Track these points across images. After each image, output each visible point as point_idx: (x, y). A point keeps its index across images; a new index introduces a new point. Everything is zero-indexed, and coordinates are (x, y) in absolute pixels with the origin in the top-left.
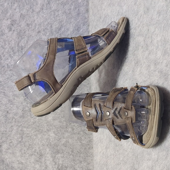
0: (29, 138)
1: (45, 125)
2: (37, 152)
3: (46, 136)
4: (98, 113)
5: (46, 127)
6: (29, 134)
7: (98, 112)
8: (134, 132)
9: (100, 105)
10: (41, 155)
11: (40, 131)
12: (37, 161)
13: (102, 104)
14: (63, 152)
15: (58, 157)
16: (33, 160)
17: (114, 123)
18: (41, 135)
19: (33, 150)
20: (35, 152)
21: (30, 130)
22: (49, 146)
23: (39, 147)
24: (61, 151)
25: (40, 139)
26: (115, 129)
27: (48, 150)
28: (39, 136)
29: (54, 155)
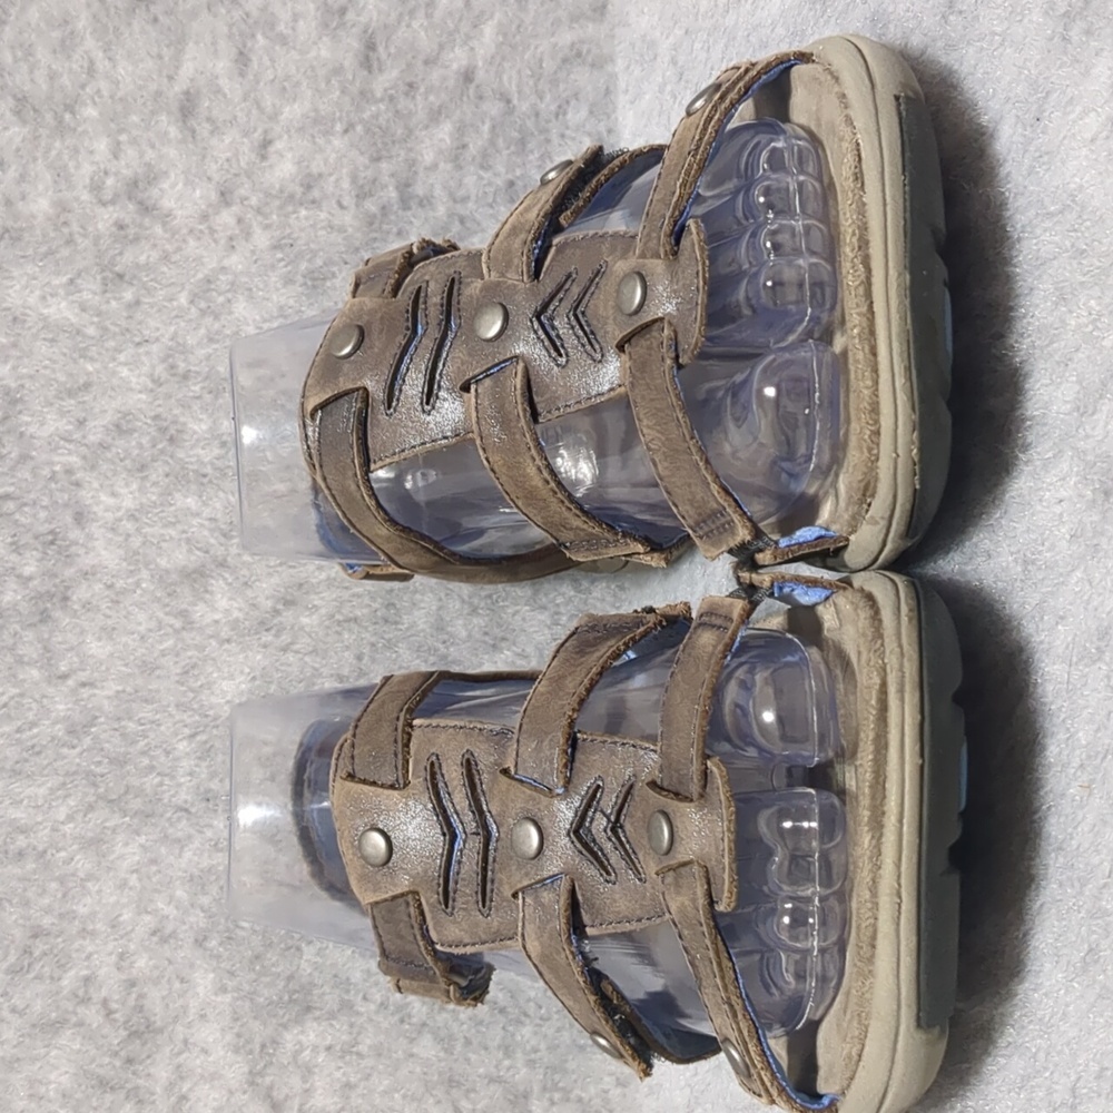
0: (30, 866)
1: (182, 746)
2: (105, 1002)
3: (188, 854)
4: (454, 837)
5: (186, 764)
6: (24, 831)
7: (459, 830)
8: (734, 999)
9: (469, 766)
10: (142, 1031)
11: (136, 804)
12: (104, 1084)
13: (485, 759)
14: (347, 1006)
15: (296, 1054)
16: (60, 1077)
17: (586, 918)
18: (142, 839)
19: (68, 981)
20: (86, 1000)
21: (42, 791)
22: (213, 943)
23: (122, 956)
24: (331, 1000)
25: (133, 880)
26: (596, 979)
27: (204, 981)
28: (128, 852)
29: (259, 1031)
